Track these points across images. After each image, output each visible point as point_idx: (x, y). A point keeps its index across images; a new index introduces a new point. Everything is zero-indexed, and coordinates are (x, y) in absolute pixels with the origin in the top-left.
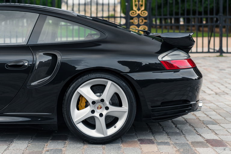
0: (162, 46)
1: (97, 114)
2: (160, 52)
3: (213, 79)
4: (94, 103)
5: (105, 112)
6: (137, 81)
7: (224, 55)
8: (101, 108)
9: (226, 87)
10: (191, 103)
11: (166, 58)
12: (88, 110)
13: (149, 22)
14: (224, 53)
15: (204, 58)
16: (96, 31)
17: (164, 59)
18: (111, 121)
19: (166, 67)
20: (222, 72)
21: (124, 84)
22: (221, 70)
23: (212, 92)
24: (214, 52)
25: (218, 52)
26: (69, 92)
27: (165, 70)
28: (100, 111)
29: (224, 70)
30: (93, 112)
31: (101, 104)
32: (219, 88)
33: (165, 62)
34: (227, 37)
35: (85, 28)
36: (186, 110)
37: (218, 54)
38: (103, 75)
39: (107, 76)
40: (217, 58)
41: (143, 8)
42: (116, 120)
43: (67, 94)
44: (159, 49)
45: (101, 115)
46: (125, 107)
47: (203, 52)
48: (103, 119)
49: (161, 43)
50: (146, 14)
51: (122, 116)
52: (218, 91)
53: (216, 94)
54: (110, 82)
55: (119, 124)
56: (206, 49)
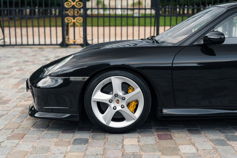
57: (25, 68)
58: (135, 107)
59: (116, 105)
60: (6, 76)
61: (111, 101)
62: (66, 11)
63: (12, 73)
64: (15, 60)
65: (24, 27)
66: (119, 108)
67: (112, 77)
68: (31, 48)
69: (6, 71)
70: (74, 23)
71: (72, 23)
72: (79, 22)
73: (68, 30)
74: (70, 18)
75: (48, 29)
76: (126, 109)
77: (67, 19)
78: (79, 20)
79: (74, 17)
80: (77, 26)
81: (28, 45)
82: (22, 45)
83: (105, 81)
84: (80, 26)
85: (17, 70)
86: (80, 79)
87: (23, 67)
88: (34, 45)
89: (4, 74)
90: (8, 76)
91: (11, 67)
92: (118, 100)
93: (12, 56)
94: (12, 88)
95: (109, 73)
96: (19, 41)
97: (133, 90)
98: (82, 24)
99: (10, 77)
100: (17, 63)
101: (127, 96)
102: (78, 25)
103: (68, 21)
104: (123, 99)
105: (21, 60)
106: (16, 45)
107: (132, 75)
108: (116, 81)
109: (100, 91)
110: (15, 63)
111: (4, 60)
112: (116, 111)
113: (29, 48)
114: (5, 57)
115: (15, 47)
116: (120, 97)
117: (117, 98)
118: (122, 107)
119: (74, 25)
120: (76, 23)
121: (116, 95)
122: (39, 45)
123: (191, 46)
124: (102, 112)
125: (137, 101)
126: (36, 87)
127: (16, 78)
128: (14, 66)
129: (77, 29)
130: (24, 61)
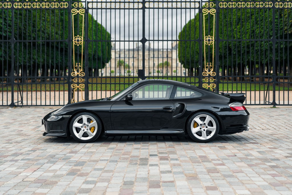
0: (230, 100)
1: (202, 130)
2: (230, 103)
3: (264, 122)
4: (201, 125)
5: (206, 129)
6: (220, 115)
7: (277, 106)
8: (204, 127)
9: (270, 126)
10: (244, 126)
11: (233, 106)
12: (199, 127)
13: (217, 80)
14: (277, 105)
15: (260, 109)
16: (193, 92)
17: (231, 106)
18: (209, 133)
19: (232, 109)
20: (271, 118)
21: (214, 117)
22: (270, 117)
23: (261, 129)
24: (269, 104)
25: (271, 104)
26: (189, 121)
27: (232, 111)
28: (204, 128)
29: (273, 117)
30: (201, 129)
31: (204, 125)
32: (265, 127)
33: (232, 107)
34: (288, 90)
35: (181, 88)
36: (242, 129)
37: (272, 106)
38: (205, 113)
39: (207, 113)
40: (271, 109)
41: (212, 70)
42: (210, 132)
43: (189, 123)
44: (229, 101)
45: (204, 130)
46: (215, 127)
47: (260, 104)
48: (205, 132)
49: (230, 99)
50: (215, 74)
51: (213, 131)
52: (264, 128)
53: (263, 130)
54: (208, 116)
55: (212, 134)
56: (262, 102)
57: (39, 121)
58: (94, 130)
59: (85, 129)
60: (26, 125)
61: (82, 127)
62: (72, 79)
63: (30, 124)
64: (32, 116)
65: (34, 91)
66: (86, 130)
67: (82, 115)
68: (44, 108)
69: (26, 122)
70: (78, 88)
71: (76, 88)
72: (82, 87)
73: (73, 94)
74: (75, 85)
75: (57, 93)
76: (89, 131)
77: (73, 85)
78: (82, 86)
79: (78, 84)
80: (81, 91)
81: (41, 106)
82: (36, 106)
83: (79, 118)
84: (83, 91)
85: (33, 122)
86: (68, 116)
87: (38, 120)
88: (46, 105)
89: (25, 124)
90: (28, 125)
91: (29, 120)
92: (85, 127)
93: (29, 113)
94: (31, 131)
95: (81, 113)
96: (34, 103)
97: (93, 121)
98: (84, 89)
99: (29, 125)
100: (33, 118)
101: (90, 125)
102: (81, 89)
103: (74, 86)
104: (88, 126)
105: (36, 116)
106: (32, 106)
107: (92, 115)
108: (85, 118)
109: (77, 122)
110: (31, 118)
111: (23, 116)
112: (84, 132)
113: (42, 108)
114: (24, 114)
115: (30, 107)
116: (86, 125)
117: (85, 126)
118: (87, 130)
119: (78, 90)
120: (80, 89)
121: (84, 124)
122: (50, 105)
123: (120, 101)
124: (78, 132)
125: (94, 127)
126: (47, 121)
127: (33, 126)
128: (31, 120)
129: (80, 93)
130: (38, 117)
